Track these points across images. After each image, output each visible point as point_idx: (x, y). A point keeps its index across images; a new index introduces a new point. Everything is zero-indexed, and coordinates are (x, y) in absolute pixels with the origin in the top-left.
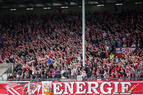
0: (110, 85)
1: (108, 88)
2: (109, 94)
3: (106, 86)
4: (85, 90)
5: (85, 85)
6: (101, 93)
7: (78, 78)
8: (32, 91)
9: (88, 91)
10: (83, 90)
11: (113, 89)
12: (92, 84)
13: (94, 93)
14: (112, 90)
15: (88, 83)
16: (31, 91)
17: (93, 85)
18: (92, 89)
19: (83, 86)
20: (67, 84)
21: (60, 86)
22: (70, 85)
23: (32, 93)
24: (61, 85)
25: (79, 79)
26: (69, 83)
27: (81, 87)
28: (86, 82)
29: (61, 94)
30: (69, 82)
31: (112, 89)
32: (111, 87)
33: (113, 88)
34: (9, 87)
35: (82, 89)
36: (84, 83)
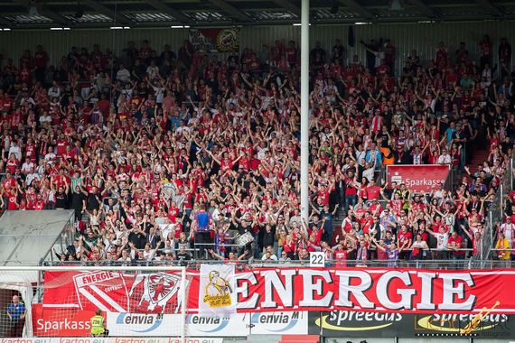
0: (407, 282)
1: (399, 291)
2: (403, 308)
3: (394, 285)
4: (330, 294)
5: (328, 280)
6: (377, 304)
7: (311, 260)
8: (160, 297)
9: (337, 299)
10: (323, 295)
11: (416, 294)
12: (350, 278)
13: (355, 303)
14: (412, 296)
15: (338, 273)
16: (155, 298)
17: (354, 281)
18: (350, 292)
19: (322, 282)
20: (270, 277)
21: (249, 283)
22: (282, 279)
23: (160, 304)
24: (254, 282)
25: (317, 261)
26: (278, 274)
27: (318, 287)
28: (331, 271)
29: (253, 306)
30: (278, 271)
31: (414, 293)
32: (409, 287)
33: (416, 292)
34: (84, 281)
35: (319, 293)
36: (326, 275)
